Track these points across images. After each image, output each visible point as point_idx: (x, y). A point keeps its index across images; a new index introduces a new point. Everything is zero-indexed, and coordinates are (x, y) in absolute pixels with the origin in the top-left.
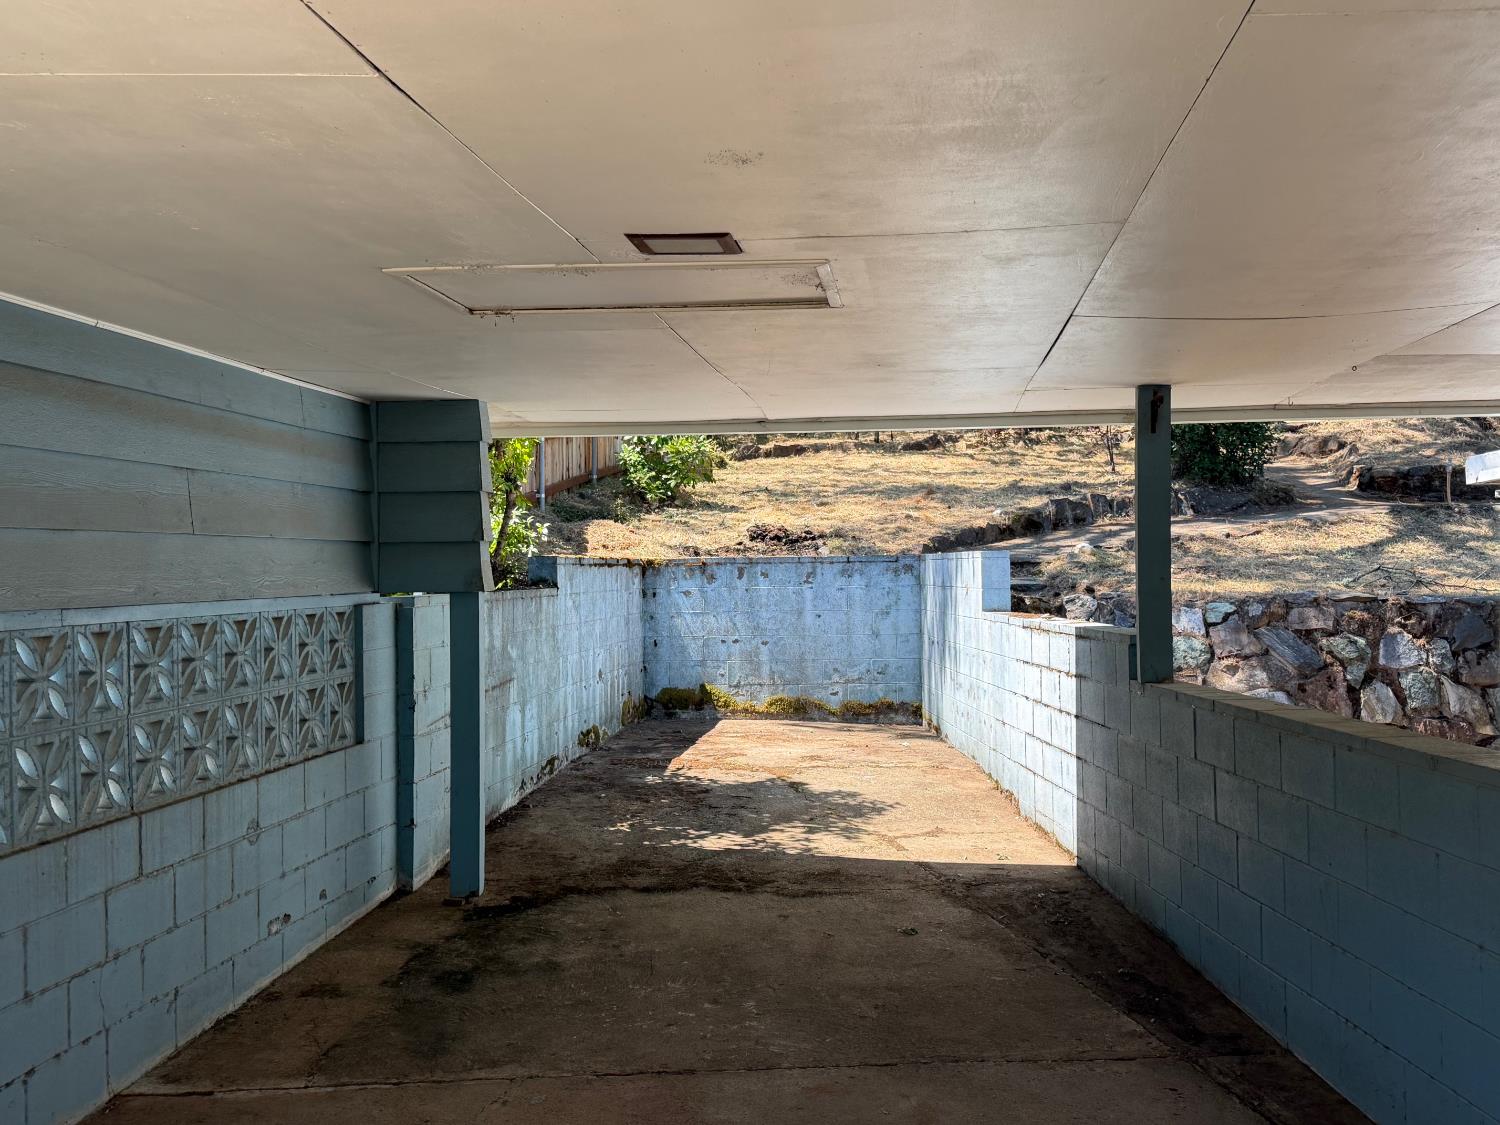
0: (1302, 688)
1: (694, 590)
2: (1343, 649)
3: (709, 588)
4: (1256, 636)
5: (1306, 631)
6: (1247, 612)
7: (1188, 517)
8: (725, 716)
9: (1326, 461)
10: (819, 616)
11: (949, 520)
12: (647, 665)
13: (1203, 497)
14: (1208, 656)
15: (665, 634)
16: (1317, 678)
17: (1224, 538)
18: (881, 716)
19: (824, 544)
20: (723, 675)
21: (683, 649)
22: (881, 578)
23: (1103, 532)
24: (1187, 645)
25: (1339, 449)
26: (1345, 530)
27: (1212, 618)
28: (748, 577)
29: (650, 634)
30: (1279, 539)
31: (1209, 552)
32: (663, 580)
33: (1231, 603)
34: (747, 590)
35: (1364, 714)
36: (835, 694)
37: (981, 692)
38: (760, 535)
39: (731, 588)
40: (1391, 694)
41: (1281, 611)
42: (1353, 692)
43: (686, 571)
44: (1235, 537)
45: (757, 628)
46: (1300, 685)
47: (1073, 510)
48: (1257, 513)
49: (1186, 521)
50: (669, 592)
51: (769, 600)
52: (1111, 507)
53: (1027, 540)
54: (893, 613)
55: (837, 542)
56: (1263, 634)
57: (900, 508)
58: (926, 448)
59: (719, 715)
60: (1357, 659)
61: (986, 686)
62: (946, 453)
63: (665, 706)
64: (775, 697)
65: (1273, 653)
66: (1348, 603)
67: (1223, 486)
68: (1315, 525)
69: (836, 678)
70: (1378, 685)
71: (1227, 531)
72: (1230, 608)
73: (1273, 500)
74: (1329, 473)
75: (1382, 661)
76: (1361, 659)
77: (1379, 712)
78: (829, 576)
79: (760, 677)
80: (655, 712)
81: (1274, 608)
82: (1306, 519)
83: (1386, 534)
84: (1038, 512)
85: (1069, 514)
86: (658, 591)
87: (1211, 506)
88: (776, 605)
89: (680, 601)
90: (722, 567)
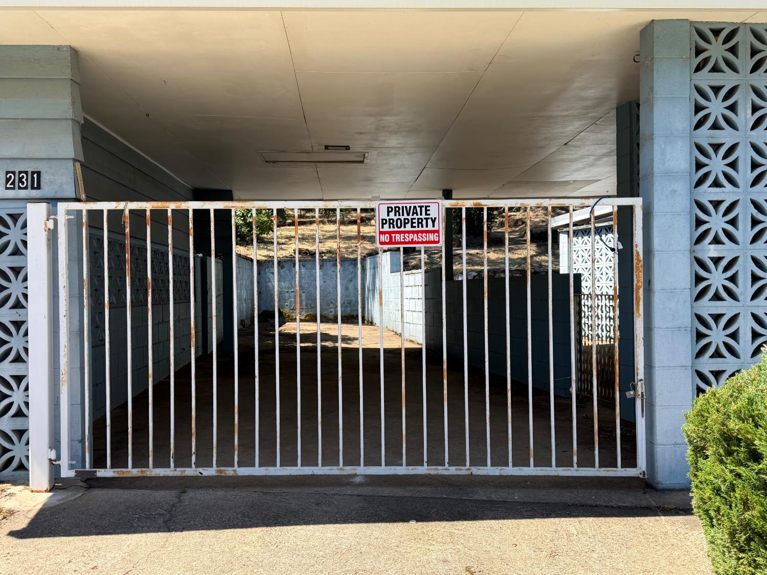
3: (281, 271)
6: (481, 275)
8: (288, 321)
9: (517, 229)
10: (325, 282)
11: (373, 247)
15: (264, 289)
17: (476, 254)
18: (349, 320)
19: (325, 255)
20: (287, 305)
21: (271, 295)
22: (349, 267)
23: (432, 253)
25: (522, 224)
26: (519, 252)
30: (496, 255)
31: (470, 259)
32: (263, 268)
33: (476, 273)
36: (332, 312)
37: (390, 302)
39: (290, 271)
41: (492, 274)
44: (480, 254)
50: (266, 272)
51: (305, 276)
54: (354, 280)
55: (330, 255)
57: (353, 243)
59: (286, 321)
61: (391, 300)
62: (367, 225)
63: (265, 317)
64: (308, 313)
66: (515, 272)
67: (477, 236)
69: (332, 306)
71: (477, 252)
73: (496, 242)
74: (518, 234)
78: (329, 266)
81: (490, 274)
83: (534, 253)
86: (261, 272)
87: (472, 244)
88: (308, 278)
89: (270, 276)
90: (287, 263)
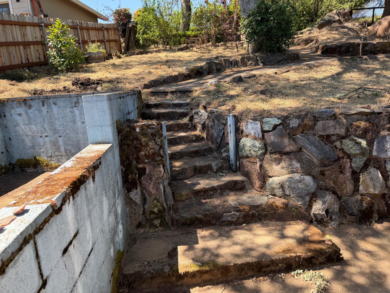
0: (322, 173)
1: (23, 112)
2: (351, 148)
3: (30, 111)
4: (294, 140)
5: (327, 135)
6: (289, 125)
7: (260, 66)
8: (48, 171)
9: (307, 46)
10: (84, 123)
12: (8, 149)
13: (266, 58)
14: (264, 151)
15: (13, 134)
16: (333, 166)
17: (274, 74)
20: (43, 152)
21: (23, 141)
23: (225, 75)
24: (251, 144)
25: (311, 42)
26: (323, 68)
27: (266, 128)
28: (47, 106)
29: (7, 134)
30: (297, 74)
31: (268, 82)
32: (7, 109)
33: (279, 118)
34: (47, 112)
35: (361, 188)
38: (76, 82)
39: (40, 111)
40: (380, 175)
41: (311, 123)
42: (355, 176)
43: (17, 104)
44: (279, 74)
45: (55, 130)
46: (321, 171)
47: (216, 66)
48: (287, 63)
49: (260, 68)
50: (11, 114)
51: (59, 116)
52: (231, 64)
53: (196, 80)
56: (299, 138)
58: (184, 50)
59: (45, 170)
60: (360, 154)
62: (191, 51)
63: (20, 167)
65: (304, 150)
66: (355, 116)
67: (274, 53)
68: (311, 67)
70: (372, 170)
71: (276, 71)
72: (277, 122)
73: (292, 58)
74: (309, 50)
75: (375, 153)
76: (363, 154)
77: (372, 186)
79: (60, 152)
80: (16, 170)
81: (306, 121)
82: (307, 65)
83: (340, 70)
84: (201, 67)
85: (214, 68)
86: (6, 114)
87: (269, 62)
88: (63, 118)
89: (18, 119)
90: (34, 101)
